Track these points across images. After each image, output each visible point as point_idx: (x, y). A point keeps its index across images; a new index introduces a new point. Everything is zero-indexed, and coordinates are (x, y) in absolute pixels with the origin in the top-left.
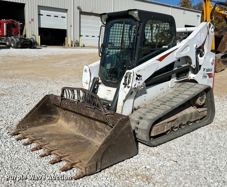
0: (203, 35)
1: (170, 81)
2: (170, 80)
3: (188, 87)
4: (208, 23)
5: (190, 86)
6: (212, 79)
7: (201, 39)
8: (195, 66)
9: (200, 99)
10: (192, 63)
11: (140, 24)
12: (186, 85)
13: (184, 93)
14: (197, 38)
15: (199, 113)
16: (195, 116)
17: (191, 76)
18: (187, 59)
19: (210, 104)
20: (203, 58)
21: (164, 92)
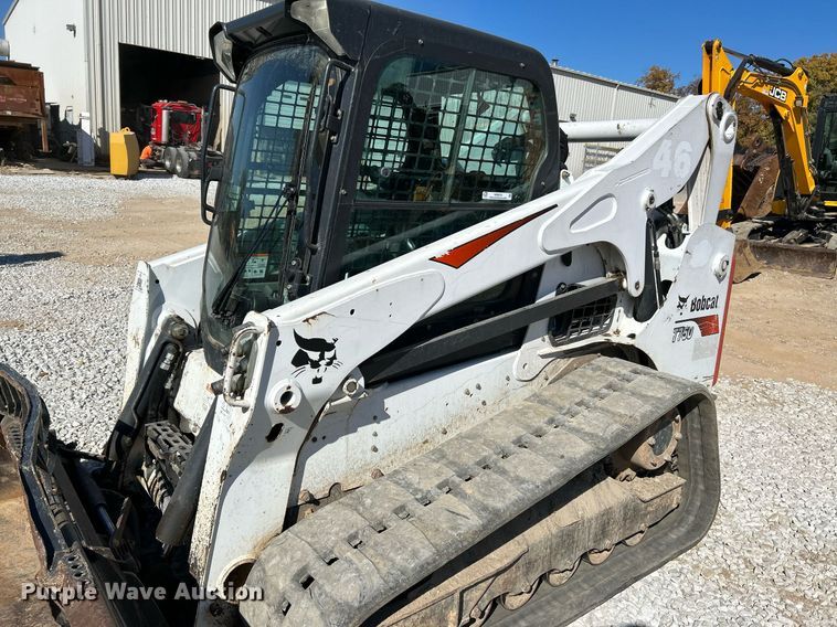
0: (684, 151)
1: (519, 352)
2: (517, 346)
3: (596, 387)
4: (714, 97)
5: (611, 379)
6: (714, 339)
7: (676, 171)
8: (641, 290)
9: (652, 446)
10: (625, 273)
11: (349, 72)
12: (589, 372)
13: (574, 422)
14: (657, 164)
15: (644, 505)
16: (625, 520)
17: (622, 326)
18: (606, 255)
19: (699, 456)
20: (679, 251)
21: (484, 403)
